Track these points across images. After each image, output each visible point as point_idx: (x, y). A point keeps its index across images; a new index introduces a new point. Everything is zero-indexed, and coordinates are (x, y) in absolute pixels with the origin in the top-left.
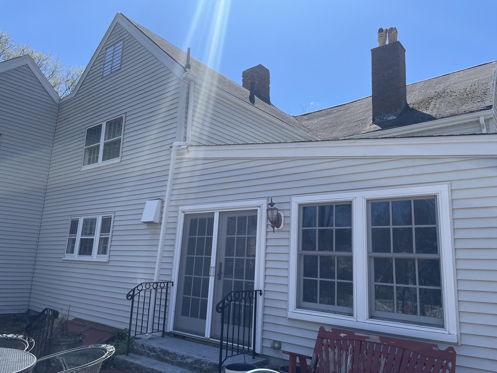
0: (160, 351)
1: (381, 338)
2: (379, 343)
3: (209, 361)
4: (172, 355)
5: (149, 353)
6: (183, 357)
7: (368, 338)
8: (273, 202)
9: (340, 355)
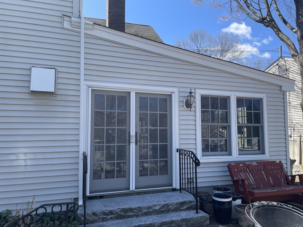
0: (120, 211)
1: (257, 163)
2: (257, 165)
3: (175, 202)
4: (137, 209)
5: (106, 217)
6: (149, 207)
7: (252, 164)
8: (192, 91)
9: (246, 175)
